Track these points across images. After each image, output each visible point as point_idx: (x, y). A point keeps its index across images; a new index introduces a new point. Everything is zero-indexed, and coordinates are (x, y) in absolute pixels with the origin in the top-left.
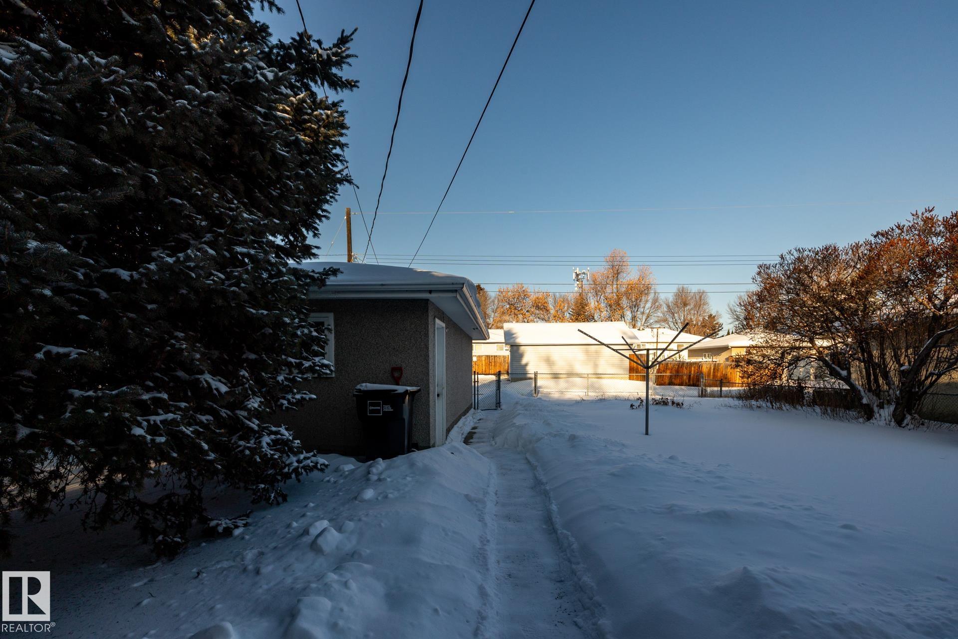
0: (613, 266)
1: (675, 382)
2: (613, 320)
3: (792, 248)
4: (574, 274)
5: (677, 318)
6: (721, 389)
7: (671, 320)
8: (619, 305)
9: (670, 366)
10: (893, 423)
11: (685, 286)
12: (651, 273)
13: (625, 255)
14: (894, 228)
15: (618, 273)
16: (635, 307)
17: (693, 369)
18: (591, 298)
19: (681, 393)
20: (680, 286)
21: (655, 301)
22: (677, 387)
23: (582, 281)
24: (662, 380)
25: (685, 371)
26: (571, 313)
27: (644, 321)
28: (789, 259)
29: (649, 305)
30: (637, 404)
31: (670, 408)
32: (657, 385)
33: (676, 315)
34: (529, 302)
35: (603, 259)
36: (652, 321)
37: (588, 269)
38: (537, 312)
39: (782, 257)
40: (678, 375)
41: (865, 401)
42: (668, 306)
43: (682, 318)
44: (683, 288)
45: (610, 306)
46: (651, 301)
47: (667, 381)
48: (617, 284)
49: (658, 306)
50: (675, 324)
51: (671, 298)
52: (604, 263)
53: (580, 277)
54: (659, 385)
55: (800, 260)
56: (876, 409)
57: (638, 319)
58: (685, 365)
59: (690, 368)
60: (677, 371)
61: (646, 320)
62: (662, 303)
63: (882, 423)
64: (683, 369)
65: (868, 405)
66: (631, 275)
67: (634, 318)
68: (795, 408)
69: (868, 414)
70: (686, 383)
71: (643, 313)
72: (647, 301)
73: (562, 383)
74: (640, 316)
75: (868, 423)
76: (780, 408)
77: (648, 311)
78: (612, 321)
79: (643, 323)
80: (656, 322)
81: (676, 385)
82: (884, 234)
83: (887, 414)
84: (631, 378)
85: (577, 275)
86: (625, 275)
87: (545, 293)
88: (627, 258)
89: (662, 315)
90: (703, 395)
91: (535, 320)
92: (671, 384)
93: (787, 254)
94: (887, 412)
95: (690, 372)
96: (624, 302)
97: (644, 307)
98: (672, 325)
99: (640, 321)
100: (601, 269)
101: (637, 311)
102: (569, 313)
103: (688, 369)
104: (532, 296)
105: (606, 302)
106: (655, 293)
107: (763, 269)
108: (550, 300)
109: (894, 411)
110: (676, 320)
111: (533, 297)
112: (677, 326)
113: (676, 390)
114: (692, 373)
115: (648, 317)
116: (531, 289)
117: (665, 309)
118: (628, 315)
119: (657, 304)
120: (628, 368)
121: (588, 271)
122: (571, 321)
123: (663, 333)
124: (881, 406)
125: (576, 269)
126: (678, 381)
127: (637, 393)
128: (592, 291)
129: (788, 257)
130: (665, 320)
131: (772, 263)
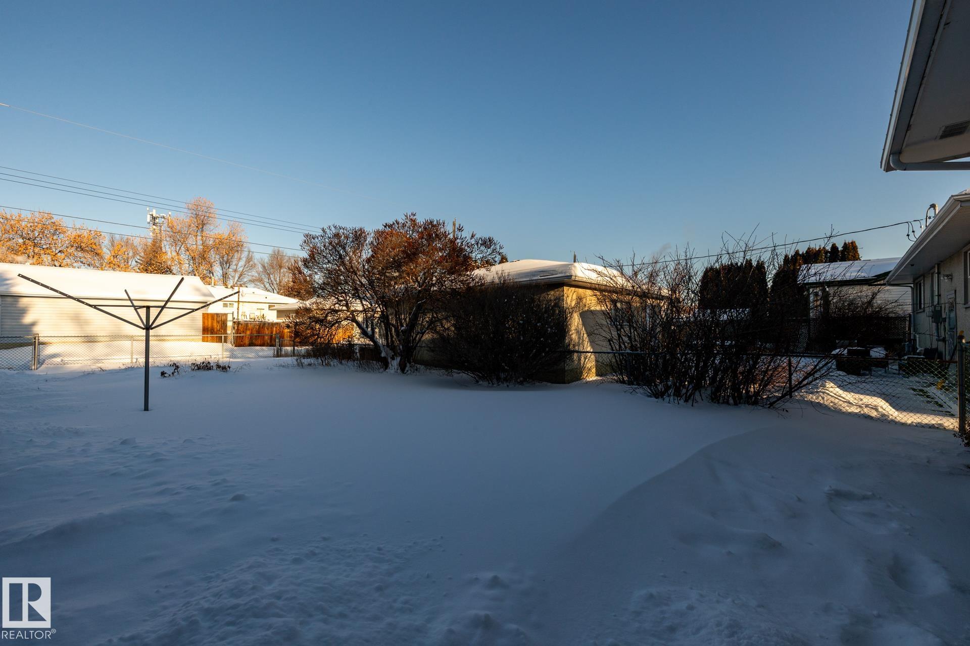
0: (197, 215)
1: (256, 343)
2: (197, 274)
3: (331, 224)
4: (149, 216)
5: (272, 279)
6: (294, 349)
7: (267, 280)
8: (204, 259)
9: (250, 326)
10: (399, 371)
11: (281, 249)
12: (242, 231)
13: (212, 206)
14: (395, 223)
15: (203, 224)
16: (226, 264)
17: (274, 329)
18: (167, 247)
19: (261, 354)
20: (276, 249)
21: (249, 259)
22: (258, 348)
23: (161, 226)
24: (242, 341)
25: (267, 332)
26: (139, 261)
27: (236, 279)
28: (329, 233)
29: (242, 263)
30: (169, 371)
31: (215, 373)
32: (236, 346)
33: (271, 276)
34: (63, 240)
35: (185, 206)
36: (245, 280)
37: (170, 213)
38: (80, 254)
39: (323, 230)
40: (259, 336)
41: (383, 355)
42: (264, 267)
43: (278, 280)
44: (279, 251)
45: (193, 259)
46: (244, 259)
47: (247, 341)
48: (202, 236)
49: (252, 265)
50: (271, 285)
51: (266, 259)
52: (186, 210)
53: (157, 221)
54: (239, 346)
55: (337, 235)
56: (389, 360)
57: (230, 276)
58: (266, 325)
59: (271, 328)
60: (258, 332)
61: (239, 278)
62: (256, 261)
63: (393, 371)
64: (264, 330)
65: (385, 358)
66: (219, 229)
67: (225, 276)
68: (341, 363)
69: (385, 364)
70: (268, 343)
71: (235, 271)
72: (240, 259)
73: (100, 349)
74: (233, 274)
75: (384, 373)
76: (328, 365)
77: (241, 269)
78: (195, 275)
79: (235, 281)
80: (250, 281)
81: (257, 346)
82: (391, 226)
83: (395, 364)
84: (203, 340)
85: (154, 218)
86: (212, 228)
87: (92, 232)
88: (214, 210)
89: (256, 275)
90: (278, 355)
91: (75, 264)
92: (251, 344)
93: (327, 228)
94: (395, 363)
95: (272, 333)
96: (213, 256)
97: (237, 265)
98: (267, 286)
99: (232, 278)
100: (181, 216)
101: (229, 268)
102: (136, 262)
103: (270, 329)
104: (69, 232)
105: (188, 253)
106: (249, 252)
107: (309, 238)
108: (106, 242)
109: (400, 361)
110: (271, 281)
111: (72, 233)
112: (273, 287)
113: (257, 351)
114: (274, 333)
115: (241, 275)
116: (67, 223)
117: (261, 269)
118: (218, 270)
119: (251, 263)
120: (202, 328)
121: (170, 215)
122: (138, 270)
123: (254, 293)
124: (393, 359)
125: (152, 211)
126: (259, 342)
127: (211, 356)
128: (168, 239)
129: (328, 231)
130: (260, 280)
131: (317, 234)
